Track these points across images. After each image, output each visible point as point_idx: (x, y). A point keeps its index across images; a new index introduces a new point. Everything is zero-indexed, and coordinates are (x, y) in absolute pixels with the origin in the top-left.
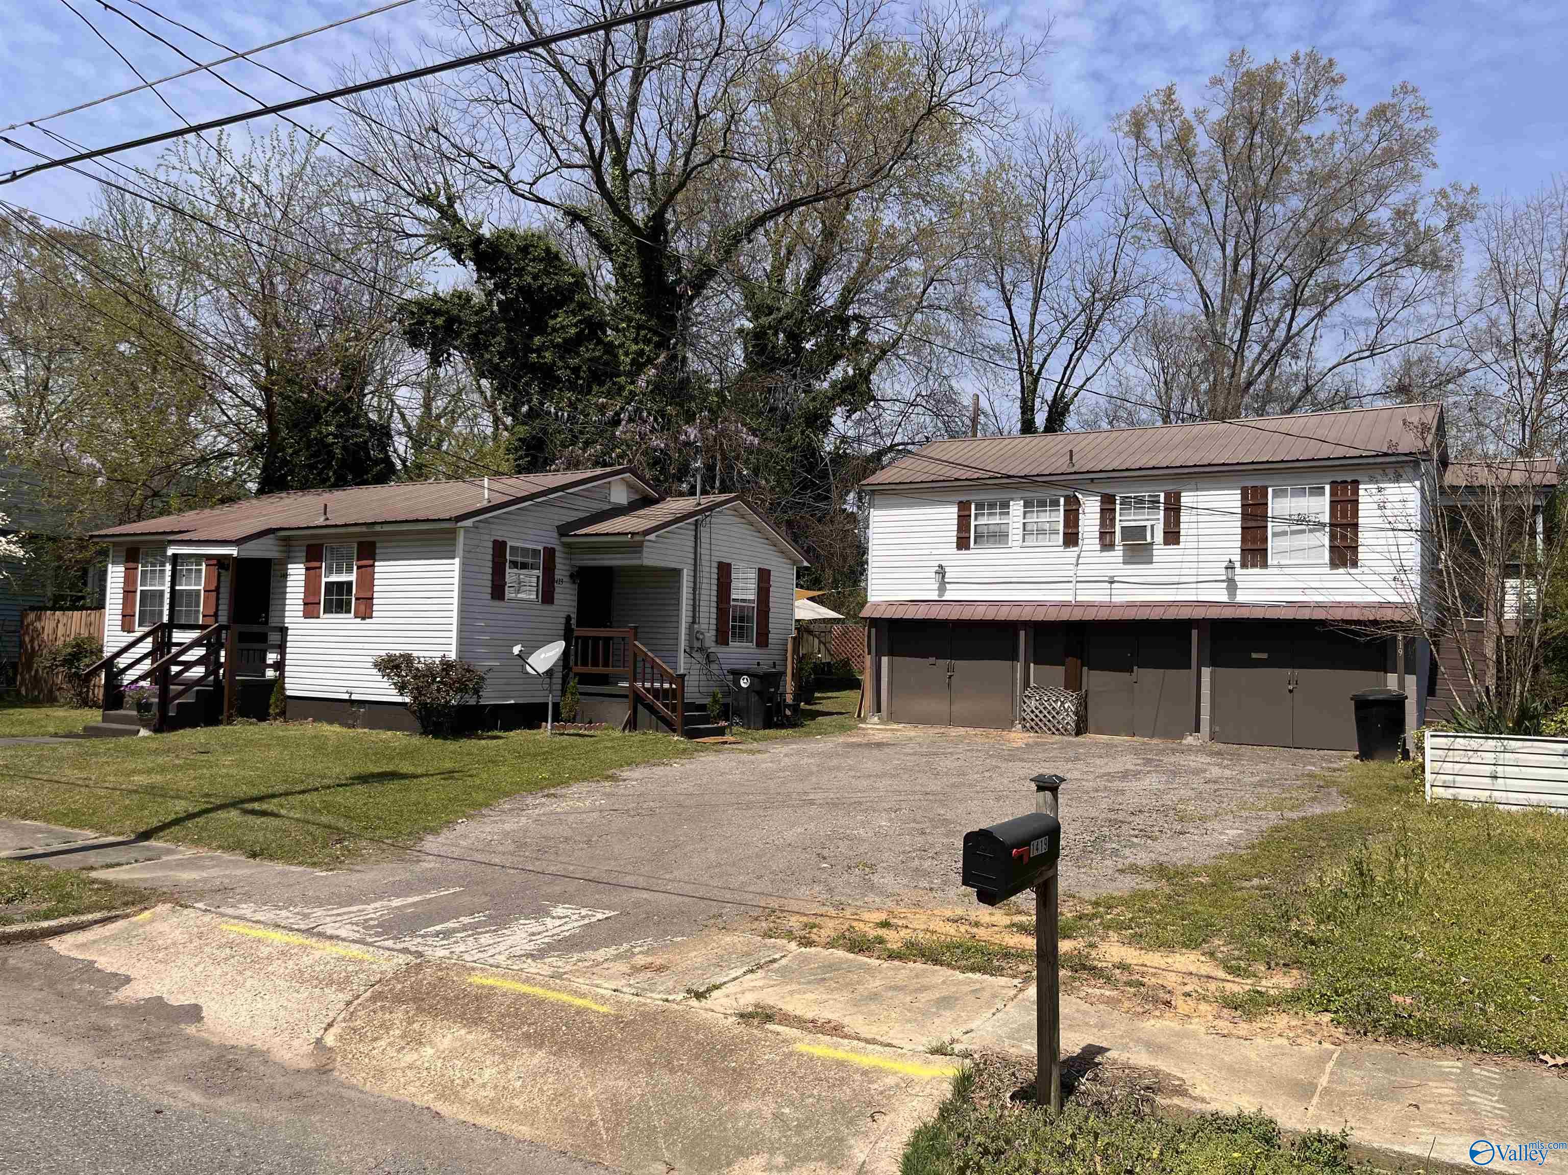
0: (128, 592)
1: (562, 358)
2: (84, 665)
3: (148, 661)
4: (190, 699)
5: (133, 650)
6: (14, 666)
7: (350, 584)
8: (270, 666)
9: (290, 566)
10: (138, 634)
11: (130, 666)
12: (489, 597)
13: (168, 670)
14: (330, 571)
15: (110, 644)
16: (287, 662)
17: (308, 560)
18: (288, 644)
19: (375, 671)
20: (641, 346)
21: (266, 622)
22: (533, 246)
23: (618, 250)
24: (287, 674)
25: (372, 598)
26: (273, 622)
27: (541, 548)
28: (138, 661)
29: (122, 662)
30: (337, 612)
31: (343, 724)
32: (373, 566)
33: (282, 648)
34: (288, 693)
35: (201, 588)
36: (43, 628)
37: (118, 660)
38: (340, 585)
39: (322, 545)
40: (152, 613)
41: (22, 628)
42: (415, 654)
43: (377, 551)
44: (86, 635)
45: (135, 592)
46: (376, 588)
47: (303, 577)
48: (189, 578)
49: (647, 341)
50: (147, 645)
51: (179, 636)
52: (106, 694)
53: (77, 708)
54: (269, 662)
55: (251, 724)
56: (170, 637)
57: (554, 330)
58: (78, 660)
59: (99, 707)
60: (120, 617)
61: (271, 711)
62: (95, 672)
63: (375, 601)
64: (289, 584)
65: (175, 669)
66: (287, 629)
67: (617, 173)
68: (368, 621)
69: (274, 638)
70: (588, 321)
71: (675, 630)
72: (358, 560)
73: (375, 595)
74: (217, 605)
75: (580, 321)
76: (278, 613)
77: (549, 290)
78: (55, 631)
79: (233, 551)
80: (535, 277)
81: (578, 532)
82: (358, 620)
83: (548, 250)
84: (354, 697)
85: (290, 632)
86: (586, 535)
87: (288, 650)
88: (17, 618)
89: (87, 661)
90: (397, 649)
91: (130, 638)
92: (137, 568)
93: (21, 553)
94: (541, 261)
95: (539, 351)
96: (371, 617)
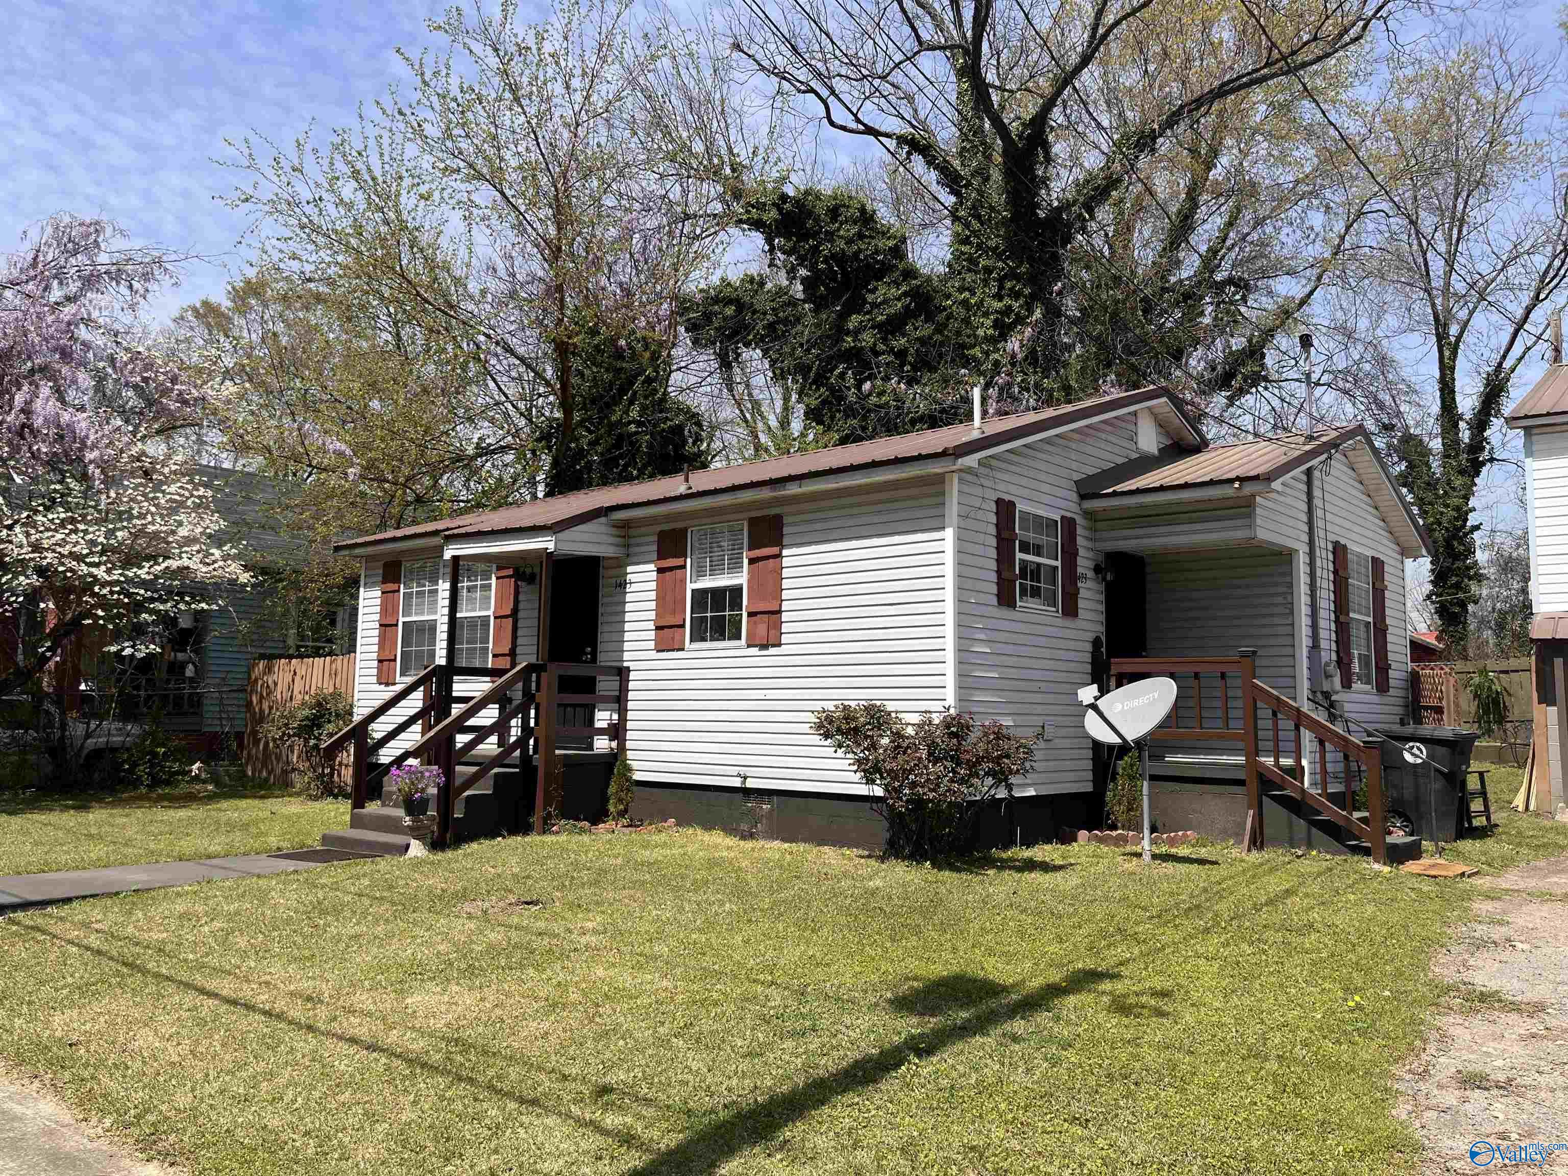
0: (386, 627)
1: (885, 340)
2: (327, 736)
3: (417, 727)
4: (483, 789)
5: (392, 711)
6: (239, 736)
7: (737, 591)
8: (601, 732)
9: (630, 569)
10: (399, 688)
11: (392, 735)
12: (994, 601)
13: (451, 741)
14: (700, 573)
15: (361, 703)
16: (629, 725)
17: (661, 556)
18: (631, 695)
19: (816, 739)
20: (1007, 301)
21: (594, 660)
22: (844, 206)
23: (969, 184)
24: (629, 745)
25: (779, 612)
26: (604, 659)
27: (1058, 518)
28: (402, 727)
29: (379, 729)
30: (713, 639)
31: (730, 830)
32: (779, 556)
33: (620, 702)
34: (637, 776)
35: (490, 613)
36: (276, 684)
37: (373, 726)
38: (719, 593)
39: (685, 530)
40: (419, 654)
41: (247, 686)
42: (890, 706)
43: (786, 530)
44: (331, 690)
45: (397, 625)
46: (785, 595)
47: (653, 585)
48: (471, 600)
49: (1016, 295)
50: (415, 702)
51: (462, 687)
52: (357, 775)
53: (316, 798)
54: (598, 725)
55: (582, 831)
56: (450, 689)
57: (875, 305)
58: (319, 727)
59: (346, 796)
60: (375, 664)
61: (612, 809)
62: (338, 745)
63: (785, 617)
64: (629, 597)
65: (462, 739)
66: (628, 669)
67: (966, 86)
68: (772, 651)
69: (606, 685)
70: (915, 294)
71: (1288, 661)
72: (750, 549)
73: (785, 606)
74: (515, 637)
75: (905, 294)
76: (611, 646)
77: (866, 257)
78: (290, 688)
79: (546, 543)
80: (850, 242)
81: (1119, 488)
82: (754, 651)
83: (863, 210)
84: (750, 784)
85: (633, 675)
86: (1138, 491)
87: (630, 705)
88: (245, 669)
89: (331, 727)
90: (856, 698)
91: (388, 693)
92: (398, 591)
93: (244, 577)
94: (855, 222)
95: (856, 333)
96: (779, 645)
